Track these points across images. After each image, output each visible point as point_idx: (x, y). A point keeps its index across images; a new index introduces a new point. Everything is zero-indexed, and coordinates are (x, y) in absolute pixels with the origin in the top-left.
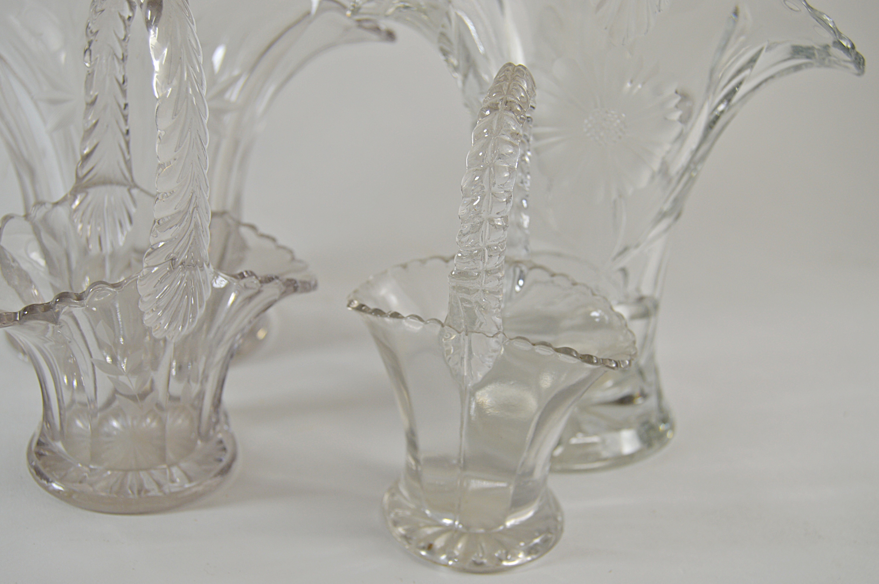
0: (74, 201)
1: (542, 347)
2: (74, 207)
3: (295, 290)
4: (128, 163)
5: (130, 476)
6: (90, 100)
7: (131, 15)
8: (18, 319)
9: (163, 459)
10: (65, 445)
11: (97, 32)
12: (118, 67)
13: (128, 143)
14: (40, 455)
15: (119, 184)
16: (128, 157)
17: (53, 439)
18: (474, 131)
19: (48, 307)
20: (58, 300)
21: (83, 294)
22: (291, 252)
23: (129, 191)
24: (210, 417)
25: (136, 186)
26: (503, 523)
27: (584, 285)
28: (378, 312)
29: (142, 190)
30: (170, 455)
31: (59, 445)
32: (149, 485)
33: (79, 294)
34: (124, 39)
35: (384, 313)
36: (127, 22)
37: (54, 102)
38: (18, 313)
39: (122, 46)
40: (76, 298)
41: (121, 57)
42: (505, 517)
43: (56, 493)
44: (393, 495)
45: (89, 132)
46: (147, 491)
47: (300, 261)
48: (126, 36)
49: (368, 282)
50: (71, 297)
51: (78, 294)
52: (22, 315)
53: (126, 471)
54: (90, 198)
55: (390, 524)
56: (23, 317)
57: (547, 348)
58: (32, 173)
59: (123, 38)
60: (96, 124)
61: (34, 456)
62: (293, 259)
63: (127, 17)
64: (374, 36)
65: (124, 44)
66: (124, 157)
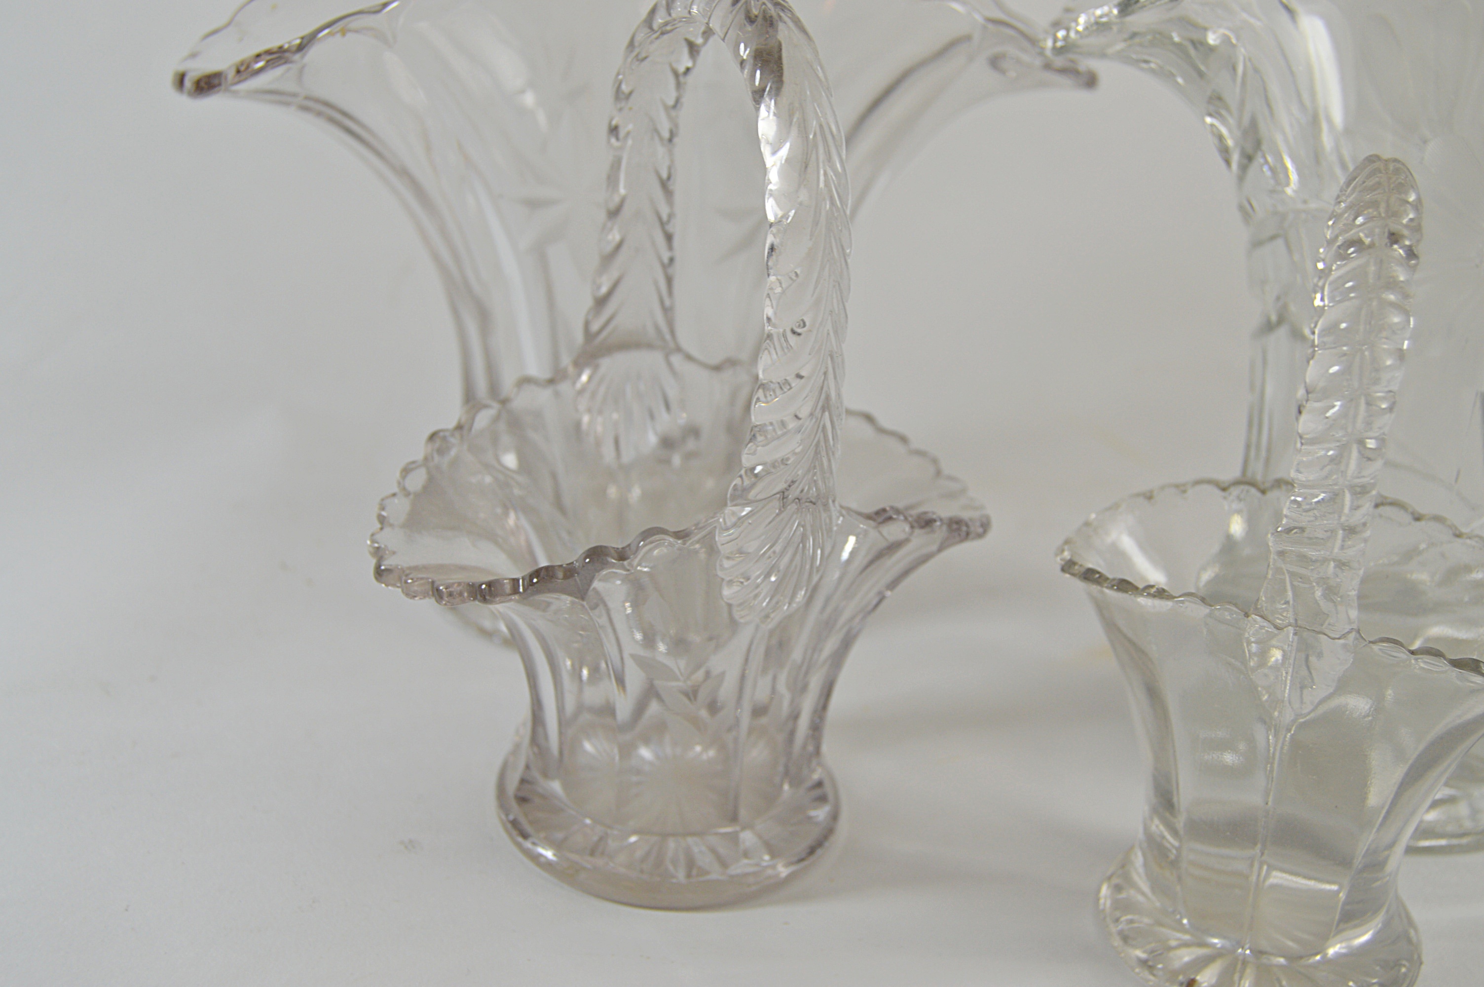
0: (579, 375)
1: (1427, 658)
2: (578, 386)
3: (967, 536)
4: (667, 311)
5: (671, 844)
6: (612, 206)
7: (690, 64)
8: (521, 590)
9: (734, 818)
10: (565, 786)
11: (631, 93)
12: (661, 150)
13: (669, 280)
14: (522, 800)
15: (650, 346)
16: (667, 303)
17: (546, 775)
18: (1329, 284)
19: (570, 571)
20: (588, 560)
21: (627, 549)
22: (935, 461)
23: (667, 357)
24: (804, 747)
25: (679, 349)
26: (1321, 950)
27: (1438, 519)
28: (1124, 585)
29: (689, 358)
30: (743, 813)
31: (556, 786)
32: (705, 859)
33: (620, 549)
34: (675, 107)
35: (1137, 588)
36: (682, 79)
37: (534, 204)
38: (521, 581)
39: (670, 117)
40: (615, 555)
41: (666, 135)
42: (1324, 939)
43: (547, 866)
44: (1118, 888)
45: (608, 259)
46: (703, 872)
47: (950, 478)
48: (677, 101)
49: (1087, 524)
50: (607, 555)
51: (618, 549)
52: (527, 584)
53: (665, 836)
54: (603, 370)
55: (1117, 942)
56: (530, 587)
57: (1437, 659)
58: (484, 317)
59: (671, 102)
60: (619, 246)
61: (514, 804)
62: (938, 473)
63: (682, 69)
64: (1065, 81)
65: (673, 113)
66: (662, 302)
